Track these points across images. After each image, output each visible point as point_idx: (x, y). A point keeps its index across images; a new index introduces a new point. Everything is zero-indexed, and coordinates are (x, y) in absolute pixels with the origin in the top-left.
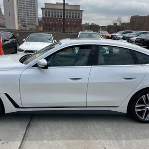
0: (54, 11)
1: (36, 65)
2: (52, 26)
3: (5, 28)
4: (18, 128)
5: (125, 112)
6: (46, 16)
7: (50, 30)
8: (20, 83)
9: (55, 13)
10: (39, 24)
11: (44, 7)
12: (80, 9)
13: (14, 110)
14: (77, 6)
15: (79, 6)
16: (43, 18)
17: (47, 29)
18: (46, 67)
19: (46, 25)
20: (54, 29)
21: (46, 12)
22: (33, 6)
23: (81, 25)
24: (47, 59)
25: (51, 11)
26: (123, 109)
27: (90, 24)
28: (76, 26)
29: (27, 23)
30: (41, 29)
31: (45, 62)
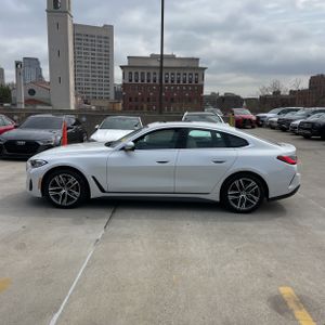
0: (146, 72)
1: (123, 149)
2: (143, 100)
3: (50, 108)
4: (104, 215)
5: (218, 200)
6: (131, 81)
7: (137, 109)
8: (107, 168)
9: (148, 74)
10: (116, 98)
11: (126, 64)
12: (200, 66)
13: (100, 194)
14: (193, 59)
15: (198, 59)
16: (124, 85)
17: (131, 108)
18: (133, 149)
19: (130, 100)
20: (145, 106)
21: (131, 73)
22: (103, 62)
23: (202, 97)
24: (135, 141)
25: (140, 71)
26: (215, 196)
27: (222, 94)
28: (190, 100)
29: (91, 95)
30: (120, 106)
31: (132, 144)
